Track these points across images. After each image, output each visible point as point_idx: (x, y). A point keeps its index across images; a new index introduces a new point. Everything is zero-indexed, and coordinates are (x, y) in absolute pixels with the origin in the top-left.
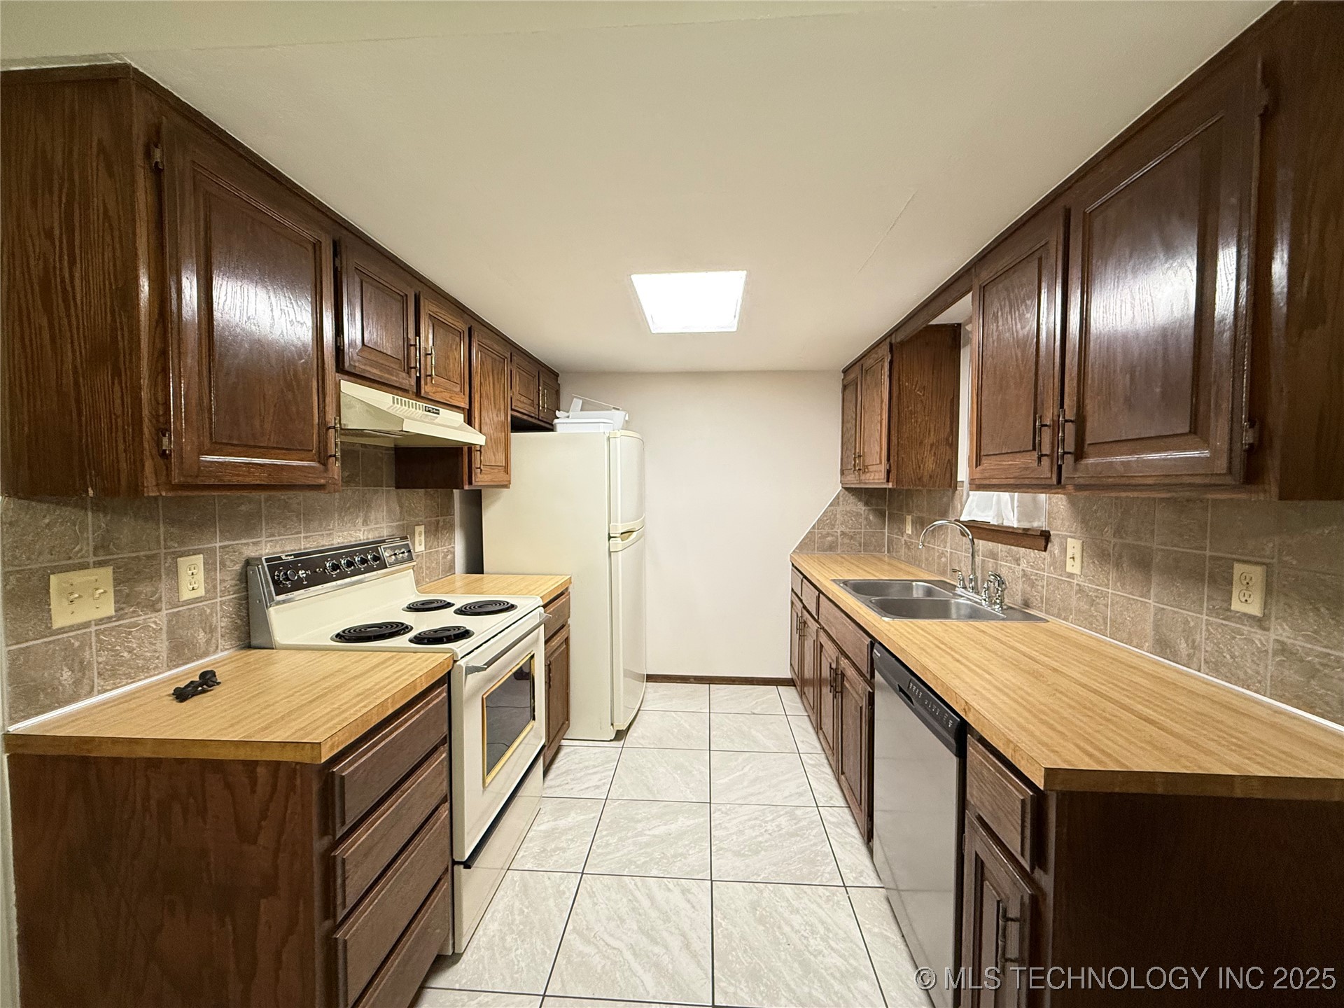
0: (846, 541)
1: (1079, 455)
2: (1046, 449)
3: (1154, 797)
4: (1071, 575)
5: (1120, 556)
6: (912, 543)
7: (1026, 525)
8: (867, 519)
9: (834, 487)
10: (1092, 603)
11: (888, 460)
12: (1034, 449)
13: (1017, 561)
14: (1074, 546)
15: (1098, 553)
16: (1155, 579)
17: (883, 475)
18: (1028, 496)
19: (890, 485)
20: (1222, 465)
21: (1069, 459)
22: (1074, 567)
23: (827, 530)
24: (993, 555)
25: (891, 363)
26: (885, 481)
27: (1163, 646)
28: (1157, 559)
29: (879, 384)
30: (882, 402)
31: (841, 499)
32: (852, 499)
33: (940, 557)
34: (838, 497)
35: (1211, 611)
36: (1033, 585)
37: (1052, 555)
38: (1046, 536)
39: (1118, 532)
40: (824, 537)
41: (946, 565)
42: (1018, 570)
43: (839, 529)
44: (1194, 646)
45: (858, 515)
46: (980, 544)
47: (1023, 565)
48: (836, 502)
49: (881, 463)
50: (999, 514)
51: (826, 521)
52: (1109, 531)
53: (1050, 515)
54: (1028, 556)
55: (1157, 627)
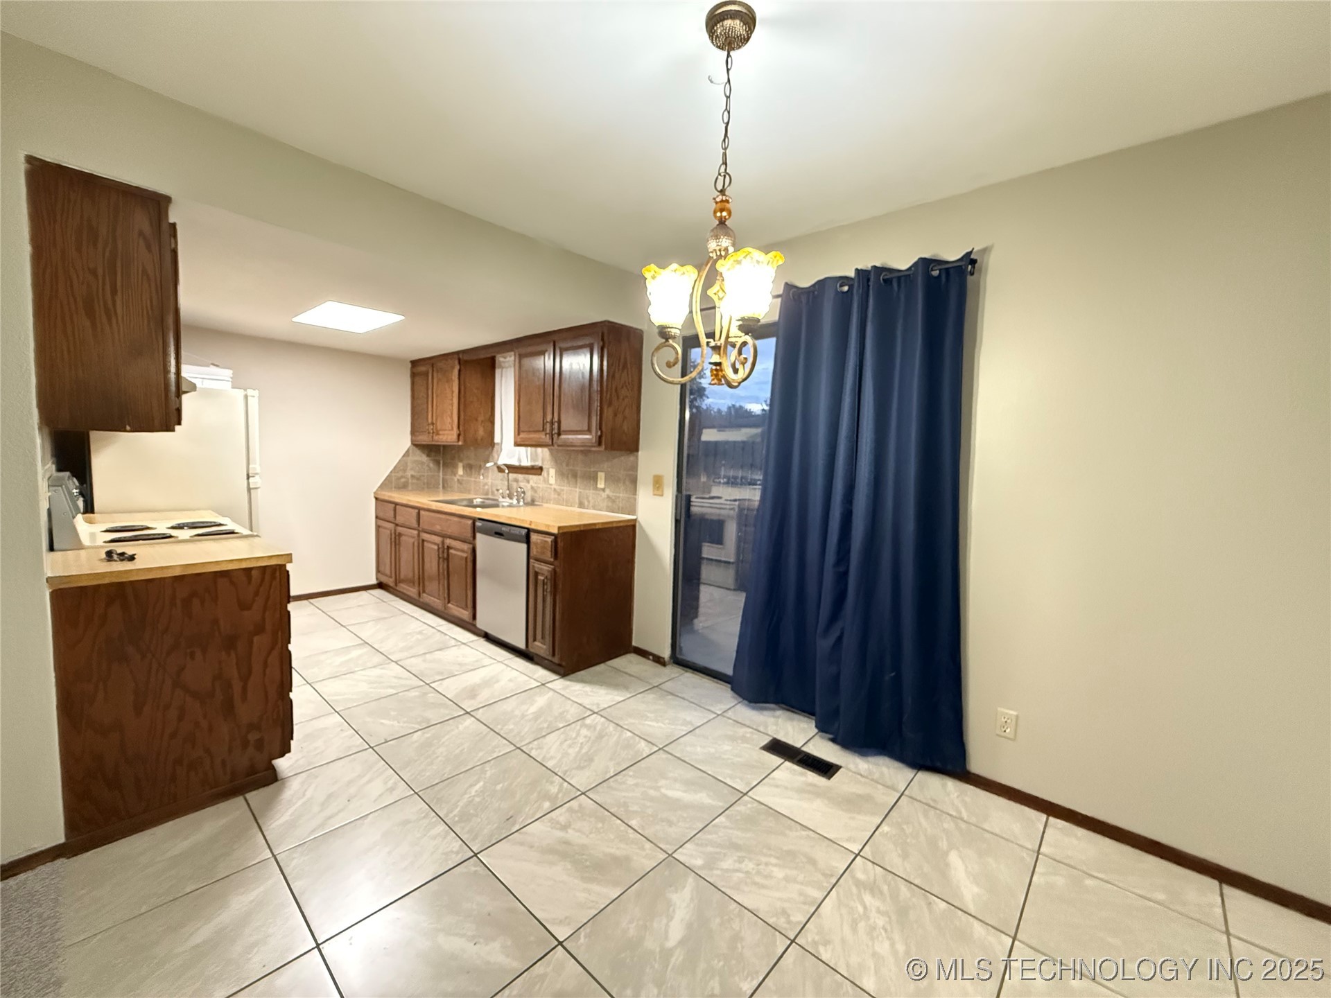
0: (415, 481)
1: (559, 434)
2: (548, 431)
3: (581, 531)
4: (551, 485)
5: (568, 474)
6: (463, 480)
7: (533, 464)
8: (428, 466)
9: (406, 443)
10: (559, 494)
11: (459, 427)
12: (543, 430)
13: (528, 482)
14: (552, 472)
15: (561, 474)
16: (579, 480)
17: (455, 437)
18: (533, 449)
19: (460, 443)
20: (594, 440)
21: (556, 435)
22: (552, 480)
23: (400, 474)
24: (516, 481)
25: (460, 371)
26: (456, 440)
27: (581, 505)
28: (579, 473)
29: (449, 381)
30: (453, 392)
31: (411, 451)
32: (418, 452)
33: (484, 486)
34: (408, 450)
35: (593, 490)
36: (536, 492)
37: (544, 477)
38: (541, 469)
39: (567, 465)
40: (399, 478)
41: (488, 490)
42: (529, 486)
43: (409, 473)
44: (589, 502)
45: (422, 463)
46: (512, 476)
47: (531, 483)
48: (407, 454)
49: (452, 429)
50: (520, 460)
51: (400, 467)
52: (564, 465)
53: (543, 460)
54: (533, 479)
55: (579, 498)
